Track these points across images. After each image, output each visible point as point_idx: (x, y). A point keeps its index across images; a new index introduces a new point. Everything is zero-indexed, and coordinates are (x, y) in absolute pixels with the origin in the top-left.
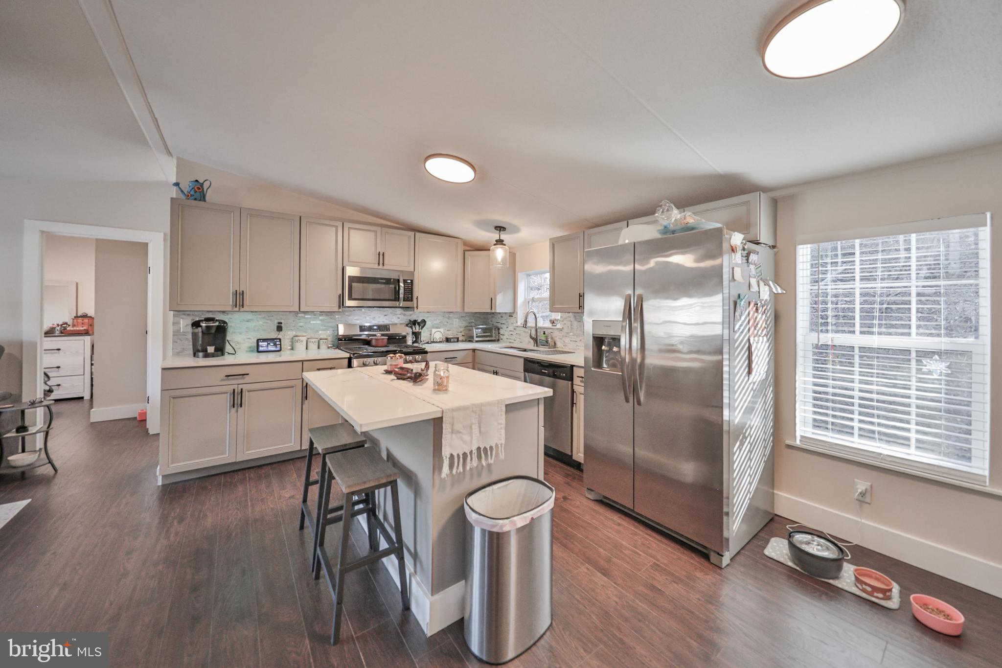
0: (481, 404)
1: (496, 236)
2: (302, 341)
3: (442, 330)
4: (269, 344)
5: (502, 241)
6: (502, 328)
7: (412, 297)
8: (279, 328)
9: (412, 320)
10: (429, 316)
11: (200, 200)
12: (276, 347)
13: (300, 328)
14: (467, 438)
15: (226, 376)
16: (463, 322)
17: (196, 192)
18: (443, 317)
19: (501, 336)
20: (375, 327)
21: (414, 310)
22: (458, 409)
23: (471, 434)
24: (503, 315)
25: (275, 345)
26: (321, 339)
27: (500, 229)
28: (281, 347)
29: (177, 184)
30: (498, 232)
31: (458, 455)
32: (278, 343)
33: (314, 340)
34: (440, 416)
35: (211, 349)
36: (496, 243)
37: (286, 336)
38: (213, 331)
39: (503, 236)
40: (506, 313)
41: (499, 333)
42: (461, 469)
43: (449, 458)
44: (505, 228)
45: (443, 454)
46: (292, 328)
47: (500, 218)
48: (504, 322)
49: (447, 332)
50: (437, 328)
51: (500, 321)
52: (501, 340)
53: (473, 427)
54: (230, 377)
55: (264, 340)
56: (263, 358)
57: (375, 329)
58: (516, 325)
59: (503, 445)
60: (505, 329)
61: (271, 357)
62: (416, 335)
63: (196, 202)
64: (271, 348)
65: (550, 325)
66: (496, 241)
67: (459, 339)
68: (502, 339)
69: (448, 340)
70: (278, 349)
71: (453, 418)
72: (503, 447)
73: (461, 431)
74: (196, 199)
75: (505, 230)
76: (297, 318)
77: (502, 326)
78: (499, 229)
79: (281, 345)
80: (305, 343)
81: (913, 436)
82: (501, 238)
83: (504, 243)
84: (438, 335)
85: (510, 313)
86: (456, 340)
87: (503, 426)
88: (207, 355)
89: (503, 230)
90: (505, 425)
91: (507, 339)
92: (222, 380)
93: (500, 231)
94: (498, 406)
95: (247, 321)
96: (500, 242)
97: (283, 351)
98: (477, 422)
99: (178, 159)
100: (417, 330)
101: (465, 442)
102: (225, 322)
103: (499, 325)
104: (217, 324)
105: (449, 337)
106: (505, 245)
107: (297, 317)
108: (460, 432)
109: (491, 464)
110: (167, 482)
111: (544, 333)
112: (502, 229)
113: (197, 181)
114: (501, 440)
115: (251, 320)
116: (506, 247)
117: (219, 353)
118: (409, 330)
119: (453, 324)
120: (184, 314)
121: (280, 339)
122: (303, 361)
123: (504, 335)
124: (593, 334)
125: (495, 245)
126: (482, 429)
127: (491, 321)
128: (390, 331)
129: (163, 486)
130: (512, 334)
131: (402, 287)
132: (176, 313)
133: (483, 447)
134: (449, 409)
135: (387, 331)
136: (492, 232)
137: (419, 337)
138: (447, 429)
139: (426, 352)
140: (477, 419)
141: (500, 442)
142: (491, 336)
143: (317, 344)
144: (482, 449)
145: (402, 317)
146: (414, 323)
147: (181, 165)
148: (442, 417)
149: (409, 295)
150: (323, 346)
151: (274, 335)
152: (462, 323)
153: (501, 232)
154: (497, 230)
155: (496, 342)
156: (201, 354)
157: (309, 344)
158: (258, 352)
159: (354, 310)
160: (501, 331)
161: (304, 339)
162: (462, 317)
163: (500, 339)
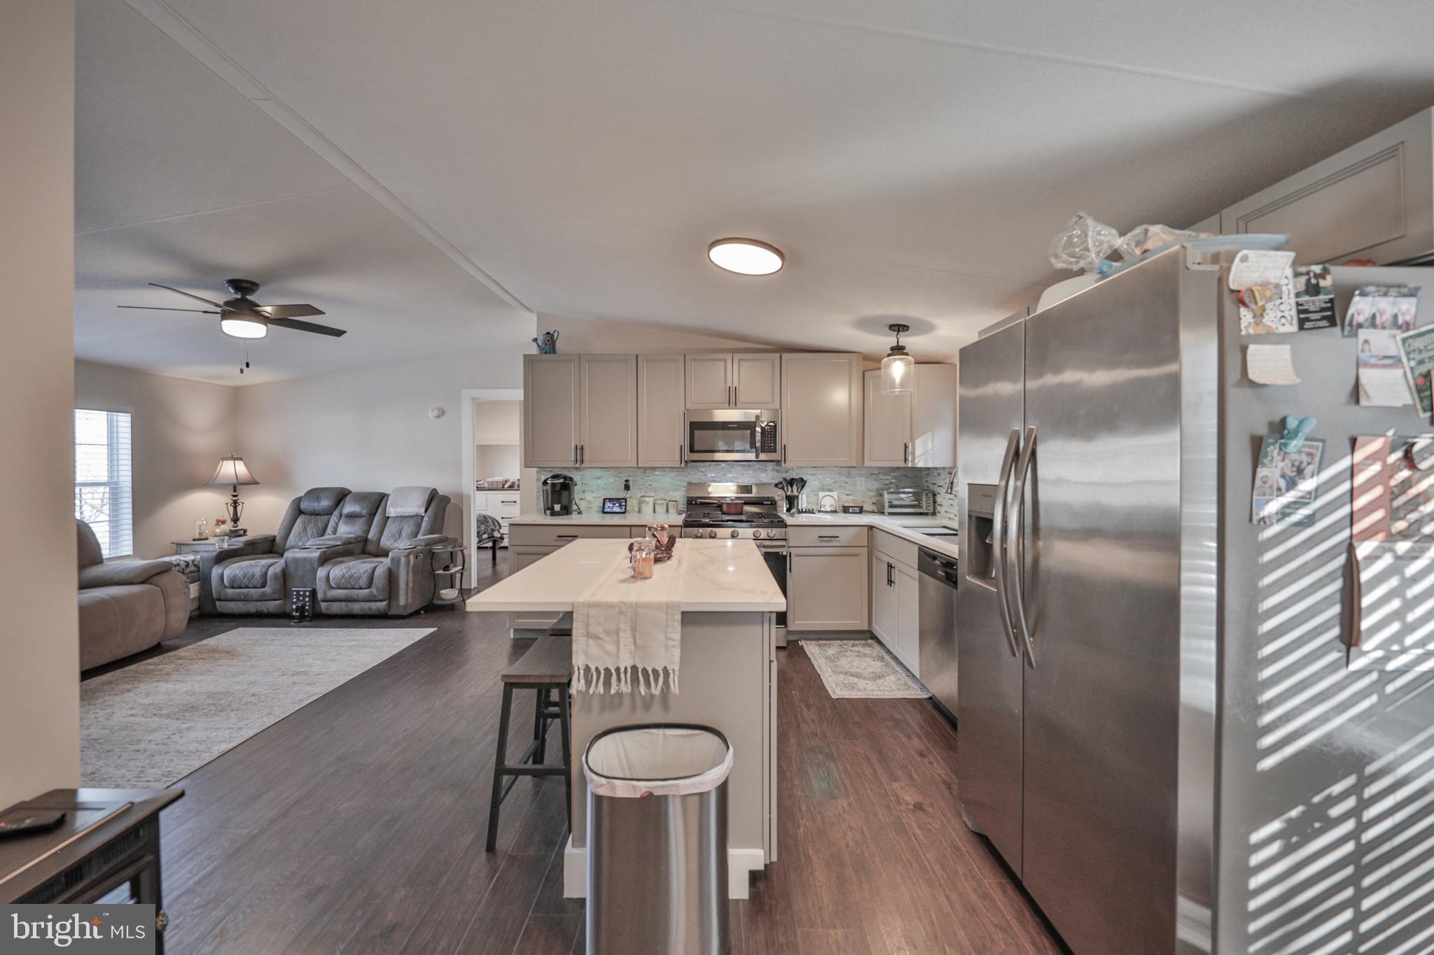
0: (637, 604)
1: (890, 340)
2: (648, 503)
3: (835, 494)
4: (615, 504)
5: (903, 348)
6: (939, 494)
7: (775, 446)
8: (627, 487)
9: (788, 479)
10: (815, 472)
11: (549, 353)
12: (621, 508)
13: (645, 487)
14: (611, 648)
15: (559, 536)
16: (876, 483)
17: (546, 344)
18: (839, 474)
19: (938, 507)
21: (781, 465)
22: (598, 605)
23: (618, 643)
24: (940, 472)
25: (620, 506)
26: (670, 501)
27: (899, 328)
28: (626, 508)
29: (535, 340)
30: (896, 335)
31: (597, 669)
32: (623, 504)
33: (661, 502)
34: (570, 610)
35: (557, 507)
36: (891, 352)
37: (633, 497)
38: (558, 488)
39: (906, 340)
40: (944, 468)
41: (935, 502)
42: (601, 690)
43: (584, 670)
44: (907, 327)
45: (574, 662)
46: (641, 487)
47: (898, 312)
48: (941, 484)
49: (844, 498)
50: (829, 491)
51: (937, 483)
52: (938, 514)
53: (622, 634)
54: (563, 538)
55: (611, 500)
56: (609, 520)
59: (677, 673)
60: (943, 496)
61: (616, 520)
62: (791, 501)
63: (547, 355)
64: (616, 509)
66: (892, 349)
67: (864, 509)
68: (939, 512)
69: (846, 510)
70: (623, 510)
71: (588, 616)
72: (676, 676)
73: (602, 636)
74: (546, 353)
75: (908, 330)
76: (640, 475)
77: (939, 490)
78: (896, 328)
79: (626, 506)
80: (651, 505)
82: (900, 344)
83: (905, 351)
84: (828, 502)
85: (950, 468)
86: (857, 510)
87: (677, 643)
88: (553, 514)
89: (903, 331)
90: (679, 642)
91: (946, 512)
92: (556, 540)
93: (898, 332)
94: (667, 612)
95: (598, 478)
96: (898, 350)
97: (629, 513)
98: (628, 629)
99: (538, 314)
100: (795, 493)
101: (607, 653)
102: (571, 479)
103: (935, 489)
104: (562, 481)
105: (847, 505)
106: (907, 354)
107: (639, 473)
108: (600, 638)
109: (655, 695)
110: (518, 637)
112: (901, 329)
113: (548, 333)
114: (673, 663)
115: (602, 477)
116: (909, 357)
117: (565, 512)
118: (781, 492)
119: (855, 486)
120: (545, 471)
121: (626, 499)
122: (631, 526)
123: (941, 505)
124: (969, 511)
125: (889, 355)
126: (638, 641)
127: (921, 481)
128: (751, 493)
129: (514, 638)
130: (952, 505)
131: (758, 432)
132: (539, 469)
133: (642, 668)
134: (583, 603)
135: (748, 493)
136: (889, 336)
137: (796, 502)
138: (579, 629)
139: (786, 526)
140: (629, 624)
141: (672, 667)
142: (919, 506)
143: (665, 506)
144: (640, 670)
145: (775, 474)
146: (791, 482)
147: (541, 319)
148: (572, 612)
149: (771, 443)
150: (672, 510)
151: (622, 494)
152: (873, 484)
153: (900, 333)
154: (894, 331)
155: (930, 517)
156: (548, 512)
157: (657, 507)
158: (604, 512)
159: (710, 465)
160: (939, 499)
161: (651, 500)
162: (872, 474)
163: (937, 512)
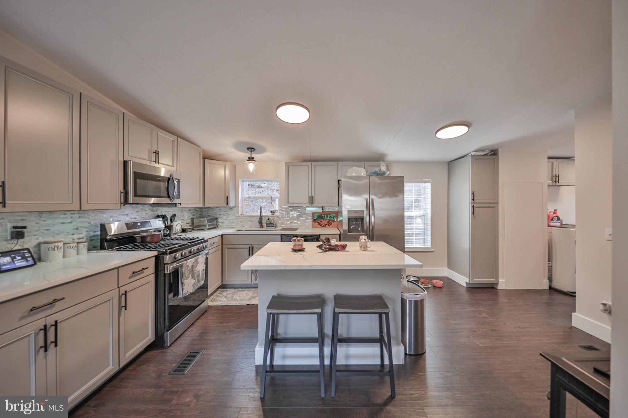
1: (248, 154)
4: (14, 258)
5: (253, 158)
6: (221, 218)
7: (179, 195)
8: (18, 235)
12: (27, 261)
13: (46, 232)
19: (220, 225)
20: (139, 224)
25: (25, 257)
27: (251, 149)
28: (34, 259)
30: (250, 152)
32: (27, 255)
36: (248, 159)
39: (254, 155)
41: (218, 223)
44: (255, 149)
47: (251, 141)
48: (223, 213)
51: (218, 213)
57: (139, 226)
58: (238, 215)
60: (224, 219)
62: (169, 228)
64: (20, 263)
65: (270, 214)
66: (249, 158)
70: (31, 262)
75: (255, 151)
76: (42, 219)
77: (220, 216)
78: (250, 149)
79: (32, 256)
80: (63, 250)
81: (414, 241)
82: (252, 156)
83: (254, 159)
84: (179, 227)
89: (253, 150)
91: (228, 225)
93: (251, 151)
96: (251, 159)
103: (217, 216)
106: (255, 161)
107: (41, 217)
111: (268, 219)
116: (256, 162)
122: (118, 268)
124: (348, 217)
125: (247, 160)
127: (208, 213)
130: (233, 222)
136: (246, 152)
149: (178, 192)
152: (190, 216)
157: (67, 250)
160: (221, 221)
161: (62, 245)
162: (190, 211)
